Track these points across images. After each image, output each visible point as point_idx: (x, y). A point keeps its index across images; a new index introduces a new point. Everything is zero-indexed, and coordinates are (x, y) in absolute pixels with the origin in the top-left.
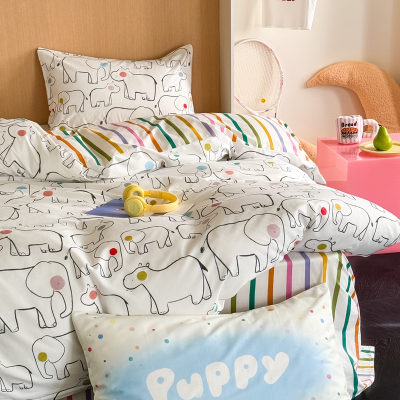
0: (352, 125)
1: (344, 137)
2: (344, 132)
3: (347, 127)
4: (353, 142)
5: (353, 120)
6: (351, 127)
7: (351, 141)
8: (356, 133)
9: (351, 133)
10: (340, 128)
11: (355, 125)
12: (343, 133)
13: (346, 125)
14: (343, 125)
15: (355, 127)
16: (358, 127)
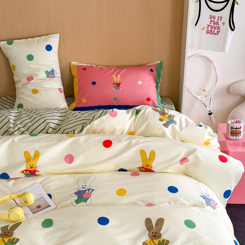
0: (238, 128)
1: (232, 135)
2: (233, 132)
3: (235, 129)
4: (237, 139)
5: (239, 125)
6: (237, 130)
7: (236, 138)
8: (240, 133)
9: (237, 133)
10: (230, 130)
11: (240, 128)
12: (231, 133)
13: (234, 128)
14: (232, 128)
15: (240, 130)
16: (241, 130)
